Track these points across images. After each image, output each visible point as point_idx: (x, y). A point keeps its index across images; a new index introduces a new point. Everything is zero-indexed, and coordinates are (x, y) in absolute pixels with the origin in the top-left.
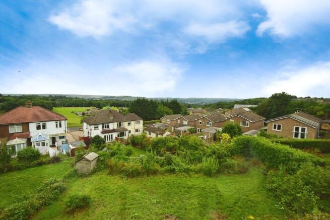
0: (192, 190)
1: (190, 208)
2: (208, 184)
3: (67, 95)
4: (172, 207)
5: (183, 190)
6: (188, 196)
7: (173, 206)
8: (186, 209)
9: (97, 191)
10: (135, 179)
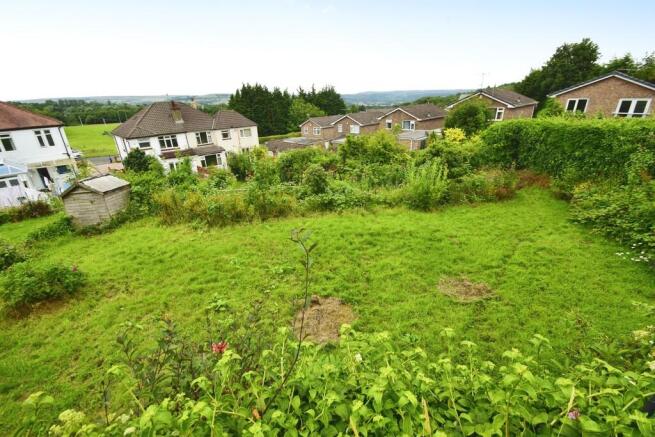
0: (383, 238)
1: (382, 275)
2: (422, 223)
3: (88, 99)
4: (328, 278)
5: (357, 241)
6: (371, 251)
7: (331, 275)
8: (368, 280)
9: (117, 258)
10: (229, 228)
